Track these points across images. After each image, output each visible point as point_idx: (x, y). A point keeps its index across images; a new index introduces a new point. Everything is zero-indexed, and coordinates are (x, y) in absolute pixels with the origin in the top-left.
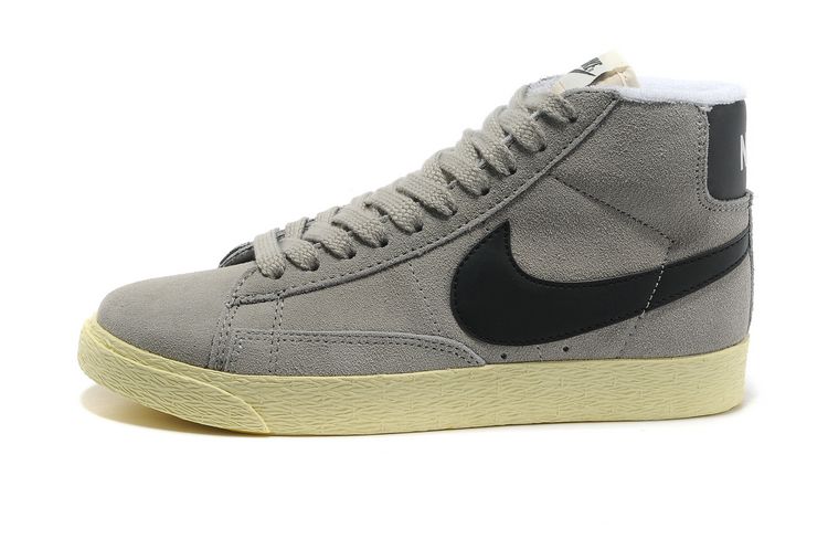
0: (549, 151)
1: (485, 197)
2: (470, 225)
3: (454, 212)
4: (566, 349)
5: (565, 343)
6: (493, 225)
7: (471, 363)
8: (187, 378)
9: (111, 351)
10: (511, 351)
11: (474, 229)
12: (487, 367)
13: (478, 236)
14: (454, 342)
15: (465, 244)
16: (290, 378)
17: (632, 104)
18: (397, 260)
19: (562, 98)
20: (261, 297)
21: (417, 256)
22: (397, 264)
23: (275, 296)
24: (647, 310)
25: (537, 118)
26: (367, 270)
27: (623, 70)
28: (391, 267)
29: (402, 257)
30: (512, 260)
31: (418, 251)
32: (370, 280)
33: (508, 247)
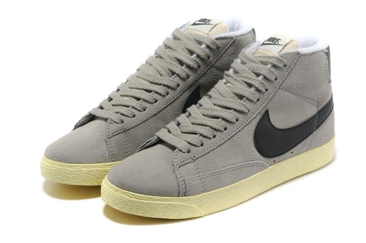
0: (279, 80)
1: (259, 102)
2: (256, 114)
3: (249, 111)
4: (292, 152)
5: (292, 150)
6: (263, 112)
7: (265, 167)
8: (172, 203)
9: (134, 199)
10: (276, 159)
11: (257, 116)
12: (270, 167)
13: (259, 118)
14: (259, 161)
15: (255, 123)
16: (211, 192)
17: (304, 55)
18: (233, 134)
19: (280, 58)
20: (187, 162)
21: (239, 131)
22: (233, 136)
23: (191, 160)
24: (315, 131)
25: (271, 67)
26: (223, 141)
27: (292, 41)
28: (231, 138)
29: (234, 133)
30: (271, 124)
31: (240, 129)
32: (225, 145)
33: (269, 120)
